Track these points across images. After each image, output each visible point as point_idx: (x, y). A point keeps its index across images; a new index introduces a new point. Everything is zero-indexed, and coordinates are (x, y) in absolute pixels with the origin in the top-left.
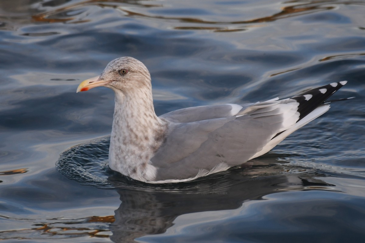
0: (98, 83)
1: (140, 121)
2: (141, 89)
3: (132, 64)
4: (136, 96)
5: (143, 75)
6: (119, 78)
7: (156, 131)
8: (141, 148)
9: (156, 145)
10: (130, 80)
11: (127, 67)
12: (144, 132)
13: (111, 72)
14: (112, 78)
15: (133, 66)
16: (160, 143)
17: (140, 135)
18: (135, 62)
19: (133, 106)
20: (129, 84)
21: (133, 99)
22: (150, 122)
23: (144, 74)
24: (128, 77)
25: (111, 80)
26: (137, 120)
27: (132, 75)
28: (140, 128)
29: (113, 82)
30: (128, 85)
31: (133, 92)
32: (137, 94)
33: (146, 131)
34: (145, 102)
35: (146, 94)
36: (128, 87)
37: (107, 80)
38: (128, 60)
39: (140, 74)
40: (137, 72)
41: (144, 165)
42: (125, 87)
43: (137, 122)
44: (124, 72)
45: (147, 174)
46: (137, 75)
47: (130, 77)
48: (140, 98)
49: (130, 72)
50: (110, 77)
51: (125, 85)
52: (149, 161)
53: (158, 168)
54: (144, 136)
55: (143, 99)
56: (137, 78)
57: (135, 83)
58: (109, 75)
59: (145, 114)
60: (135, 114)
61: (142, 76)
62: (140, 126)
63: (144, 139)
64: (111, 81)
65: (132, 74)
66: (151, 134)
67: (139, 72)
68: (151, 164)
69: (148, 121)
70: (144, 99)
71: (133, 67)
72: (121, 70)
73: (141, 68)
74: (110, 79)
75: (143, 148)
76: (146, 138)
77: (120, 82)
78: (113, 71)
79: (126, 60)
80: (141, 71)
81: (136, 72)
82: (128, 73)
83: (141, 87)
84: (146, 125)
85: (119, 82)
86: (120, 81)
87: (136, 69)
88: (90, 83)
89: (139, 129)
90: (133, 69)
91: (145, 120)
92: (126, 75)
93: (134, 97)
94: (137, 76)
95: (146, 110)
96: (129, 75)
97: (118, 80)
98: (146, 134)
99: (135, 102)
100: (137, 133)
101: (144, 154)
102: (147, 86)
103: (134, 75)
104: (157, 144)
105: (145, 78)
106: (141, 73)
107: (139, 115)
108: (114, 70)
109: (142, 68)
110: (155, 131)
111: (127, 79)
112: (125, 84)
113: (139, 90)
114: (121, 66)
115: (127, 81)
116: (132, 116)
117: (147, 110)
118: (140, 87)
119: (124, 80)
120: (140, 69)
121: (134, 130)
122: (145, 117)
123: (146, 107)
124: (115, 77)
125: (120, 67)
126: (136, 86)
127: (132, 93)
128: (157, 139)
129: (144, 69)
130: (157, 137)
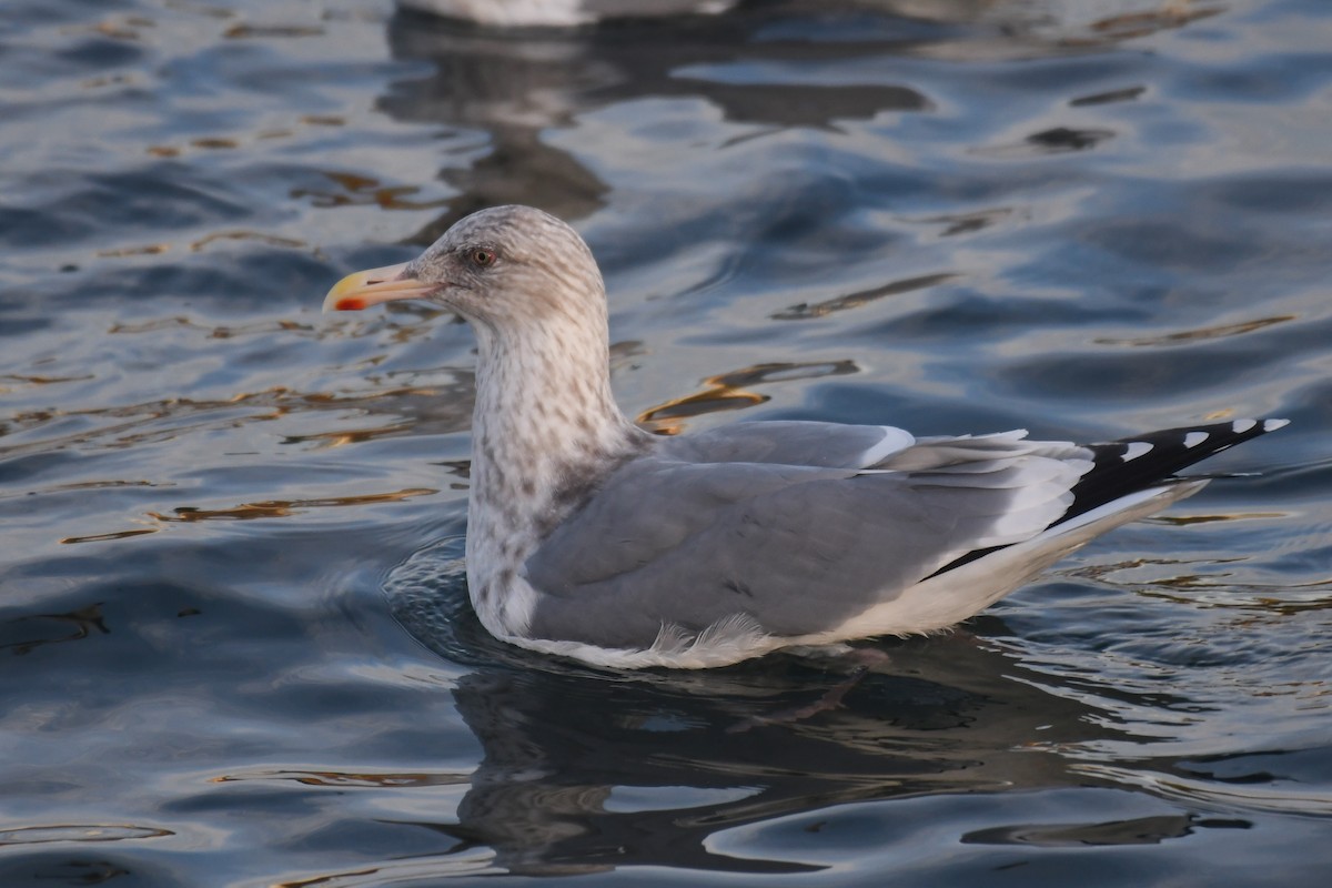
0: (400, 288)
1: (515, 427)
2: (543, 322)
3: (516, 232)
4: (524, 342)
5: (552, 273)
6: (466, 279)
7: (568, 469)
8: (511, 517)
9: (550, 515)
10: (500, 287)
11: (492, 242)
12: (525, 464)
13: (442, 254)
14: (445, 276)
15: (513, 240)
16: (566, 510)
17: (512, 473)
18: (529, 228)
19: (507, 376)
20: (498, 301)
21: (513, 353)
22: (552, 433)
23: (557, 270)
24: (495, 277)
25: (442, 280)
26: (509, 424)
27: (507, 271)
28: (512, 450)
29: (449, 290)
30: (497, 304)
31: (516, 331)
32: (529, 338)
33: (532, 463)
34: (548, 365)
35: (559, 341)
36: (497, 311)
37: (429, 280)
38: (508, 217)
39: (540, 271)
40: (529, 262)
41: (506, 576)
42: (487, 309)
43: (507, 429)
44: (482, 257)
45: (508, 608)
46: (525, 273)
47: (500, 278)
48: (535, 352)
49: (504, 259)
50: (438, 270)
51: (488, 305)
52: (521, 566)
53: (542, 595)
54: (522, 479)
55: (543, 355)
56: (527, 283)
57: (519, 300)
58: (434, 264)
59: (540, 406)
60: (508, 400)
61: (546, 278)
62: (514, 442)
63: (520, 488)
64: (442, 287)
65: (509, 267)
66: (545, 477)
67: (537, 262)
68: (525, 578)
69: (544, 430)
70: (549, 357)
71: (513, 245)
72: (473, 249)
73: (544, 249)
74: (439, 277)
75: (514, 520)
76: (528, 488)
77: (471, 292)
78: (449, 251)
79: (501, 218)
80: (542, 260)
81: (526, 264)
82: (495, 265)
83: (543, 317)
84: (535, 442)
85: (467, 291)
86: (470, 288)
87: (525, 252)
88: (369, 283)
89: (509, 455)
90: (513, 252)
91: (534, 426)
92: (490, 270)
93: (517, 345)
94: (528, 278)
95: (545, 393)
96: (500, 269)
97: (462, 283)
98: (528, 473)
99: (516, 363)
100: (504, 465)
101: (514, 540)
102: (565, 313)
103: (517, 272)
104: (554, 511)
105: (557, 285)
106: (544, 267)
107: (516, 407)
108: (452, 250)
109: (550, 251)
110: (564, 467)
111: (492, 283)
112: (488, 299)
113: (535, 326)
114: (472, 235)
115: (491, 292)
116: (499, 407)
117: (550, 390)
118: (539, 314)
119: (480, 284)
120: (542, 251)
121: (498, 454)
122: (536, 414)
123: (548, 383)
124: (455, 272)
125: (470, 240)
126: (524, 312)
127: (511, 332)
128: (561, 496)
129: (557, 254)
130: (566, 488)
